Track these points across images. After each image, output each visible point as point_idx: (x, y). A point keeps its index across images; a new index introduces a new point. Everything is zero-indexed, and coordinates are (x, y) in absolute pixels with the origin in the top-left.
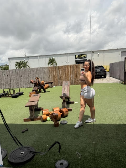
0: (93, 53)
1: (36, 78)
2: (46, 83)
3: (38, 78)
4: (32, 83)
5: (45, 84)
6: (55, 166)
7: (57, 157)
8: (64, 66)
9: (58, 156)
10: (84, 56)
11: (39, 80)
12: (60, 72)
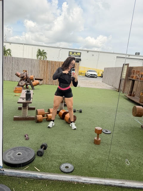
0: (88, 52)
1: (24, 70)
2: (36, 79)
3: (26, 71)
4: (18, 76)
5: (34, 80)
6: (60, 169)
7: (60, 161)
8: (58, 62)
9: (62, 160)
10: (79, 54)
11: (28, 73)
12: (52, 68)
